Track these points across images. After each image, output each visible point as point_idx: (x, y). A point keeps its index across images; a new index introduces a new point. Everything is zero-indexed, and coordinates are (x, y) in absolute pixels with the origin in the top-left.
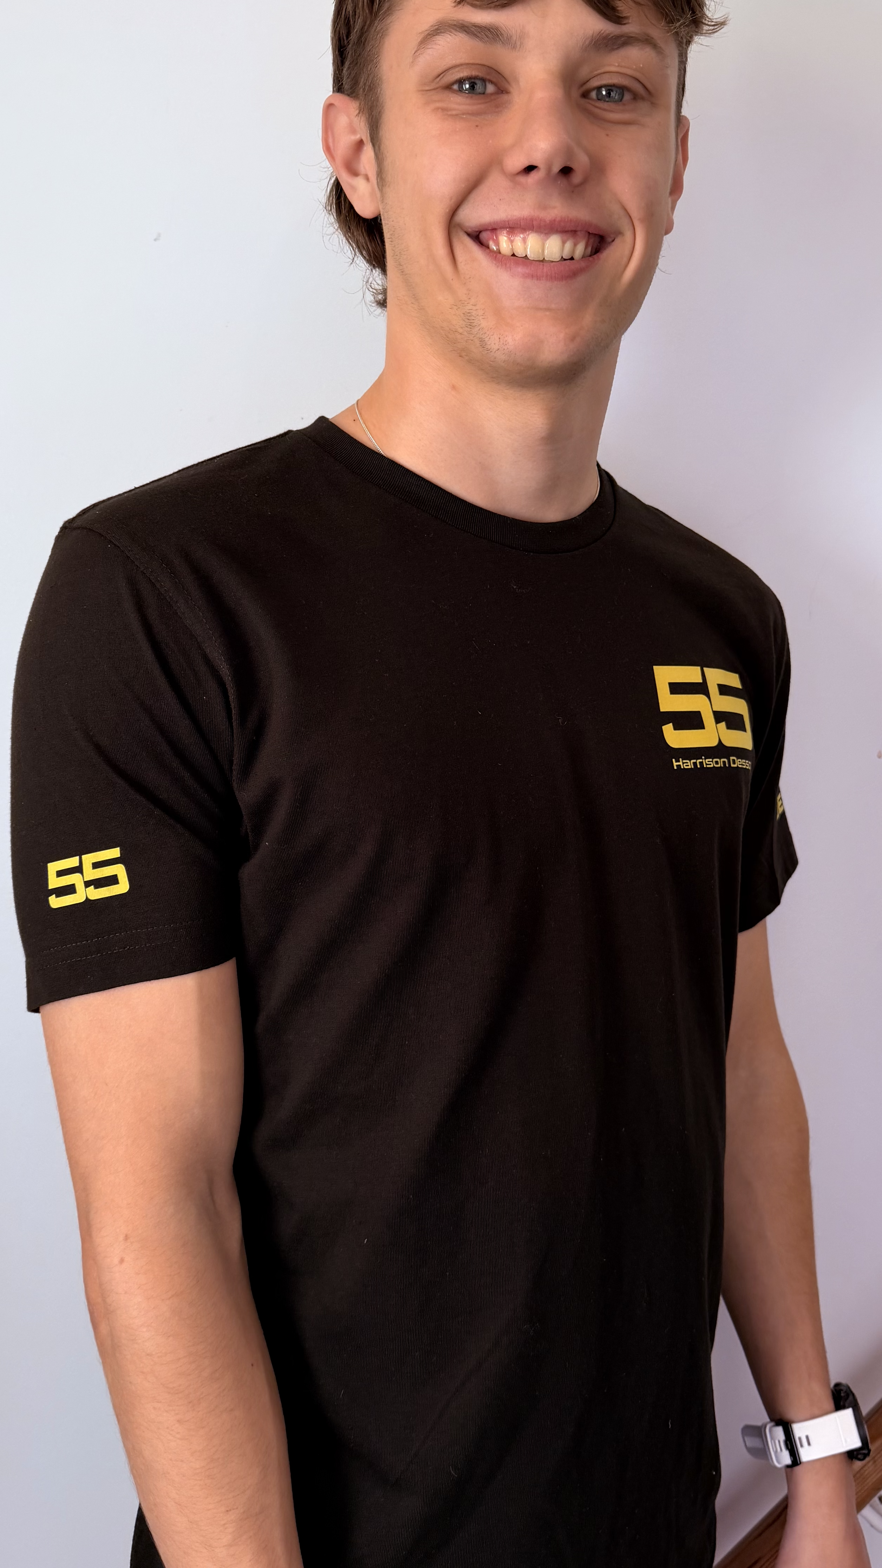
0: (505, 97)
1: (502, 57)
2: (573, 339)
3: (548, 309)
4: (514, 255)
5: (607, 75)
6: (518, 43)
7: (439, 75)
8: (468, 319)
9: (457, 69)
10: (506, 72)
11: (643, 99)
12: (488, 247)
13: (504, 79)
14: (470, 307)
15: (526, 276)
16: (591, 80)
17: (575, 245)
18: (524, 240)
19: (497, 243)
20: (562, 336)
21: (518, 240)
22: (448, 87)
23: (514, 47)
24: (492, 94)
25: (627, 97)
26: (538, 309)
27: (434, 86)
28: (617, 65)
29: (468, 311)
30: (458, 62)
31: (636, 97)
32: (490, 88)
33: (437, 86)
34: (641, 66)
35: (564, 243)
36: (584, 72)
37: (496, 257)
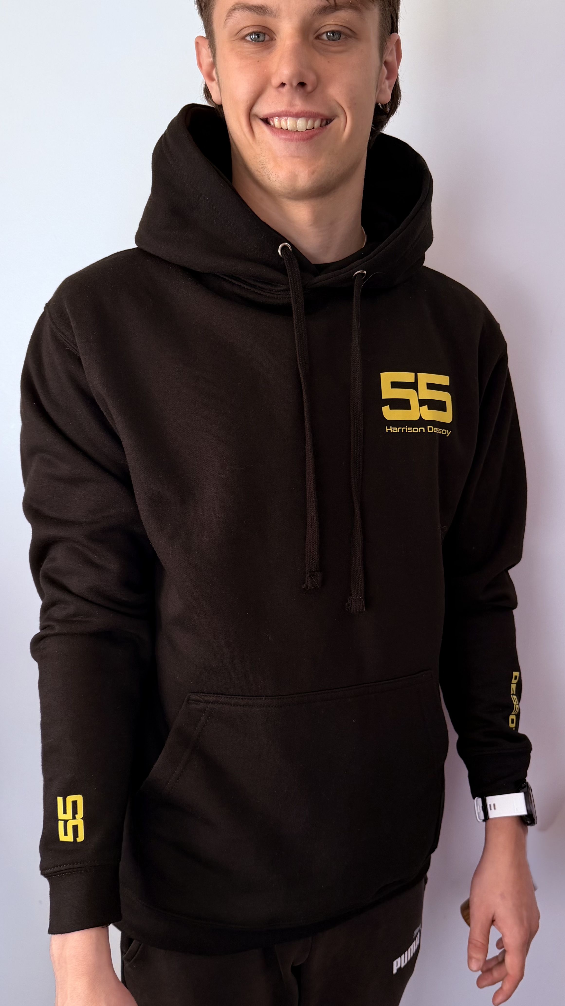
0: (273, 42)
1: (270, 21)
2: (313, 173)
3: (298, 157)
4: (282, 128)
5: (329, 26)
6: (277, 14)
7: (238, 32)
8: (262, 165)
9: (247, 28)
10: (273, 28)
11: (350, 37)
12: (270, 124)
13: (272, 32)
14: (262, 158)
15: (286, 140)
16: (321, 29)
17: (314, 121)
18: (286, 120)
19: (274, 122)
20: (306, 172)
21: (283, 120)
22: (243, 38)
23: (275, 16)
24: (267, 41)
25: (342, 37)
26: (294, 157)
27: (236, 37)
28: (333, 20)
29: (262, 160)
30: (247, 25)
31: (347, 36)
32: (267, 38)
33: (238, 38)
34: (347, 20)
35: (307, 121)
36: (316, 25)
37: (273, 129)
